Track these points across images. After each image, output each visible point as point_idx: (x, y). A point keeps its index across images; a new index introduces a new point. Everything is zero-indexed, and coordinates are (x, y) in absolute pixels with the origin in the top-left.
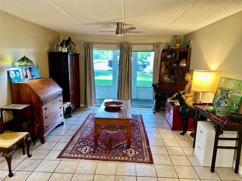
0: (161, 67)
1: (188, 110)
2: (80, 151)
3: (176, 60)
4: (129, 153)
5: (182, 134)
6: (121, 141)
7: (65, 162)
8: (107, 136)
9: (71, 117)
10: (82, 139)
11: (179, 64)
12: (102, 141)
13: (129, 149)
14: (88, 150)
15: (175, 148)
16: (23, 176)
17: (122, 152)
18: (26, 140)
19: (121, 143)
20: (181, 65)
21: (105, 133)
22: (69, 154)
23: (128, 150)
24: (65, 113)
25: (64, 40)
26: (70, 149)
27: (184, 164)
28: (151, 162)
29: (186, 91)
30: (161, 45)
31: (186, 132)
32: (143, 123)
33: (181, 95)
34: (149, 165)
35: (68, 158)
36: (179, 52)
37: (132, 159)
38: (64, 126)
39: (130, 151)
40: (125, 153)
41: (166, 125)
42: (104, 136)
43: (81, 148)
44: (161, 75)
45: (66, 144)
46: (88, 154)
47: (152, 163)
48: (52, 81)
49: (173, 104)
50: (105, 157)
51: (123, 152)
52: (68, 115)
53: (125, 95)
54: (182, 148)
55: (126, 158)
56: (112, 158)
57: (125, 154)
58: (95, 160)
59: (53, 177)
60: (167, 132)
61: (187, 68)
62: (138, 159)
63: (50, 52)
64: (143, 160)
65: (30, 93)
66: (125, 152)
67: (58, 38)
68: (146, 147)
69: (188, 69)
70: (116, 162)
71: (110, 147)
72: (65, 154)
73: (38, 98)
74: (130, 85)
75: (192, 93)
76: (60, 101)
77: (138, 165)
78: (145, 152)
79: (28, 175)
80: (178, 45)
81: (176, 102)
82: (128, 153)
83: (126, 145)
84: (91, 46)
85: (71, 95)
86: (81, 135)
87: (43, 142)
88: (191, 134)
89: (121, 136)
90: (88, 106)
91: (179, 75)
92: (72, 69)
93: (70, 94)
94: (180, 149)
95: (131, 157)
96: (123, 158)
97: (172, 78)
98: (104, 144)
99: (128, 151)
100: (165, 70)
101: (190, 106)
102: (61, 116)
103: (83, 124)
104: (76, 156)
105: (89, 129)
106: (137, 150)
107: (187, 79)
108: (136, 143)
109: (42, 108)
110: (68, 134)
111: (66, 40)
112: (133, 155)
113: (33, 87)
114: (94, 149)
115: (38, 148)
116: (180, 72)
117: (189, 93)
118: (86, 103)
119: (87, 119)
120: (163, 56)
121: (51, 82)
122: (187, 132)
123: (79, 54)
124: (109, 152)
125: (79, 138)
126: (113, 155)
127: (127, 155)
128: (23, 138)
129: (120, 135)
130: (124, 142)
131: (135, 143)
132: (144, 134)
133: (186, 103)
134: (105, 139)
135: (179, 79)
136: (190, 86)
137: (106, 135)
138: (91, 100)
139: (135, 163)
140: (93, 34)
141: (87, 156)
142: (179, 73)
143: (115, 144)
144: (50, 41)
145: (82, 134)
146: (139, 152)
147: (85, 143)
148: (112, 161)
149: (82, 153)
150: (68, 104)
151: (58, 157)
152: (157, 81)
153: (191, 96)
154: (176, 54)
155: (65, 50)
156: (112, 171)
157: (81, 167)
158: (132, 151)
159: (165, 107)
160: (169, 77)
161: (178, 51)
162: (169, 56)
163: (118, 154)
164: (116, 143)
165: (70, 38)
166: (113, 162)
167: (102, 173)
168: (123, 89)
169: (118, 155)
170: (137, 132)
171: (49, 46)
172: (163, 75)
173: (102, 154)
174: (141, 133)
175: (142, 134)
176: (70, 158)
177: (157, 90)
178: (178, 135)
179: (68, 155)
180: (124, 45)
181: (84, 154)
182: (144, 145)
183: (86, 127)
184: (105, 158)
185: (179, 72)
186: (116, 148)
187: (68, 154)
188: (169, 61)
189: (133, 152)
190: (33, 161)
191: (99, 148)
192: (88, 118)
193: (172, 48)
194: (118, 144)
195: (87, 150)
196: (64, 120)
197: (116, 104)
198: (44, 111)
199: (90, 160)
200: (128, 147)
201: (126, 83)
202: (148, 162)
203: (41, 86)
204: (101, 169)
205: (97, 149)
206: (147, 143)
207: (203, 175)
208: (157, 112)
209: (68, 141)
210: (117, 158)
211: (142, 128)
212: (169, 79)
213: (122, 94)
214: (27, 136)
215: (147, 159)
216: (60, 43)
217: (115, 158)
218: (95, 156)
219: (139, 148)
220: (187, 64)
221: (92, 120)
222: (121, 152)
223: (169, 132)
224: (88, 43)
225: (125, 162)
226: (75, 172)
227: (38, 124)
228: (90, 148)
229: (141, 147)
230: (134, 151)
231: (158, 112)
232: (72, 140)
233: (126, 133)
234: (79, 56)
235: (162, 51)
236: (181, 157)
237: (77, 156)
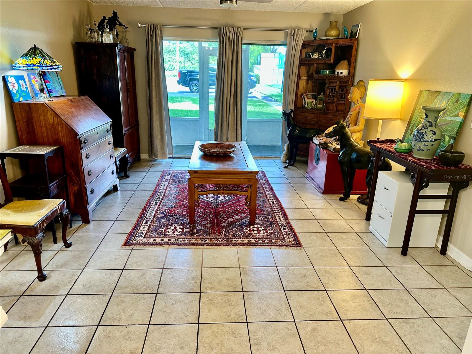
0: (299, 78)
1: (354, 156)
2: (165, 233)
3: (329, 62)
4: (255, 231)
5: (341, 199)
6: (236, 215)
7: (139, 252)
8: (208, 208)
9: (128, 177)
10: (162, 213)
11: (335, 71)
12: (201, 216)
13: (253, 225)
14: (178, 231)
15: (335, 222)
16: (66, 279)
17: (242, 231)
18: (61, 213)
19: (237, 217)
20: (338, 72)
21: (203, 202)
22: (145, 239)
23: (252, 227)
24: (118, 169)
25: (104, 17)
26: (144, 230)
27: (356, 245)
28: (298, 244)
29: (349, 122)
30: (300, 32)
31: (349, 197)
32: (268, 184)
33: (343, 127)
34: (294, 249)
35: (145, 245)
36: (336, 47)
37: (264, 242)
38: (119, 192)
39: (256, 229)
40: (249, 232)
41: (310, 187)
42: (203, 208)
43: (165, 228)
44: (299, 94)
45: (134, 222)
46: (181, 237)
47: (300, 246)
48: (89, 103)
49: (324, 146)
50: (214, 239)
51: (245, 230)
52: (122, 174)
53: (229, 135)
54: (347, 221)
55: (252, 240)
56: (227, 241)
57: (249, 234)
58: (197, 245)
59: (124, 276)
60: (315, 197)
61: (351, 78)
62: (274, 241)
63: (76, 43)
64: (282, 241)
65: (55, 122)
66: (247, 230)
67: (89, 14)
68: (284, 222)
69: (352, 81)
70: (236, 246)
71: (218, 225)
72: (137, 238)
73: (73, 134)
74: (239, 114)
75: (360, 124)
76: (109, 144)
77: (276, 251)
78: (284, 229)
79: (75, 275)
80: (334, 33)
81: (331, 143)
82: (253, 233)
83: (248, 219)
84: (159, 32)
85: (125, 134)
86: (158, 208)
87: (86, 221)
88: (359, 198)
89: (234, 206)
90: (157, 157)
91: (334, 93)
92: (124, 80)
93: (124, 133)
94: (343, 223)
95: (260, 239)
96: (246, 241)
97: (320, 100)
98: (207, 220)
99: (253, 229)
100: (307, 83)
101: (360, 148)
102: (113, 173)
103: (155, 189)
104: (158, 240)
105: (171, 197)
106: (269, 227)
107: (353, 98)
108: (265, 217)
109: (81, 153)
110: (132, 207)
111: (109, 18)
112: (263, 235)
113: (58, 112)
114: (190, 229)
115: (80, 231)
116: (337, 87)
117: (356, 125)
118: (152, 152)
119: (161, 180)
120: (303, 56)
121: (89, 105)
122: (351, 195)
123: (135, 50)
124: (219, 233)
125: (156, 212)
126: (227, 236)
127: (251, 235)
128: (57, 210)
129: (232, 205)
130: (241, 215)
131: (263, 217)
132: (275, 202)
133: (351, 142)
134: (206, 212)
135: (333, 100)
136: (357, 111)
137: (206, 206)
138: (163, 145)
139: (269, 247)
140: (161, 6)
141: (180, 240)
142: (335, 89)
143: (227, 220)
144: (74, 19)
145: (159, 205)
146: (272, 230)
147: (170, 219)
148: (228, 245)
149: (169, 235)
150: (122, 150)
151: (125, 245)
152: (291, 107)
153: (359, 130)
154: (329, 50)
155: (108, 39)
156: (231, 261)
157: (173, 258)
158: (260, 229)
159: (307, 156)
160: (314, 97)
161: (334, 45)
162: (316, 56)
163: (237, 235)
164: (228, 218)
165: (116, 12)
166: (230, 247)
167: (214, 265)
168: (226, 124)
169: (236, 236)
170: (261, 199)
171: (74, 28)
172: (302, 95)
173: (207, 236)
174: (268, 200)
175: (271, 202)
176: (149, 245)
177: (292, 123)
178: (334, 201)
179: (144, 240)
180: (228, 30)
181: (173, 237)
182: (279, 218)
183: (165, 194)
184: (214, 241)
185: (335, 87)
186: (230, 225)
187: (142, 238)
188: (315, 65)
189: (262, 230)
190: (77, 253)
191: (199, 227)
192: (163, 179)
193: (321, 39)
194: (231, 219)
195: (177, 230)
196: (117, 182)
197: (220, 148)
198: (85, 161)
199: (187, 245)
200: (252, 223)
201: (231, 110)
202: (293, 245)
203: (73, 110)
204: (210, 259)
205: (196, 228)
206: (284, 216)
207: (390, 261)
208: (290, 165)
209: (136, 218)
210: (235, 241)
211: (269, 193)
212: (314, 101)
213: (225, 132)
214: (62, 207)
215: (289, 239)
216: (97, 23)
217: (231, 241)
218: (194, 239)
219: (272, 223)
220: (351, 70)
221: (171, 181)
222: (240, 231)
223: (318, 198)
224: (154, 24)
225: (251, 245)
226: (164, 265)
227: (76, 187)
228: (181, 226)
229: (274, 222)
230: (263, 228)
231: (292, 165)
232: (142, 215)
233: (248, 198)
234: (135, 54)
235: (301, 45)
236: (348, 235)
237: (161, 240)
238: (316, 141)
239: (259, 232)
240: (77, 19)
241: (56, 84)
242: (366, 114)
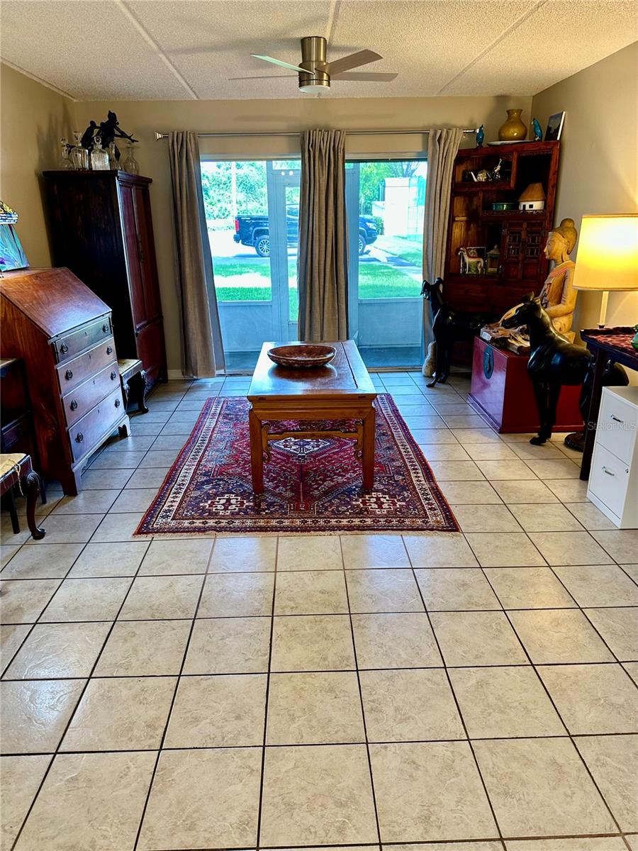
0: (452, 220)
1: (557, 360)
2: (210, 510)
3: (508, 188)
4: (373, 504)
5: (535, 442)
6: (339, 475)
7: (163, 545)
8: (287, 463)
9: (146, 411)
10: (205, 475)
11: (518, 204)
12: (275, 479)
13: (369, 493)
14: (234, 506)
15: (523, 484)
16: (35, 595)
17: (349, 503)
18: (24, 479)
19: (340, 479)
20: (524, 206)
21: (279, 453)
22: (174, 521)
23: (367, 497)
24: (127, 398)
25: (93, 123)
26: (172, 506)
27: (561, 527)
28: (451, 525)
29: (547, 298)
30: (452, 133)
31: (550, 436)
32: (398, 417)
33: (537, 308)
34: (446, 536)
35: (174, 532)
36: (520, 159)
37: (389, 523)
38: (130, 439)
39: (375, 500)
40: (361, 505)
41: (477, 420)
42: (279, 463)
43: (209, 502)
44: (453, 250)
45: (156, 492)
46: (239, 517)
47: (457, 530)
48: (71, 280)
50: (298, 520)
51: (354, 503)
52: (136, 406)
53: (325, 329)
54: (545, 482)
55: (366, 520)
56: (321, 522)
57: (361, 509)
58: (266, 531)
59: (137, 588)
60: (485, 439)
61: (548, 214)
62: (407, 522)
63: (44, 172)
64: (423, 522)
65: (8, 316)
66: (358, 503)
67: (67, 120)
68: (426, 486)
69: (550, 221)
70: (338, 532)
71: (305, 494)
72: (160, 520)
73: (41, 336)
74: (343, 291)
75: (568, 301)
76: (108, 353)
77: (412, 539)
78: (426, 499)
79: (50, 589)
80: (515, 132)
81: (513, 338)
82: (370, 507)
83: (359, 482)
84: (191, 147)
85: (137, 333)
86: (198, 465)
87: (71, 491)
88: (567, 438)
89: (335, 459)
90: (197, 375)
91: (518, 245)
92: (132, 236)
93: (135, 332)
94: (538, 486)
95: (383, 517)
96: (357, 521)
97: (493, 258)
98: (285, 486)
99: (369, 500)
100: (468, 229)
101: (568, 345)
102: (117, 404)
103: (194, 431)
104: (198, 523)
105: (221, 446)
106: (399, 496)
107: (553, 252)
108: (391, 478)
109: (57, 370)
110: (152, 464)
111: (102, 124)
112: (388, 512)
113: (13, 297)
114: (254, 502)
116: (522, 233)
117: (559, 302)
118: (187, 365)
119: (204, 415)
120: (459, 178)
121: (70, 284)
122: (553, 434)
123: (150, 181)
124: (307, 508)
125: (195, 472)
126: (322, 513)
127: (366, 510)
128: (15, 473)
129: (331, 457)
130: (348, 476)
131: (388, 477)
132: (409, 450)
133: (551, 335)
134: (285, 471)
135: (517, 258)
136: (560, 278)
137: (284, 460)
138: (206, 353)
139: (400, 532)
140: (195, 98)
141: (237, 523)
142: (520, 237)
143: (321, 485)
144: (39, 128)
145: (200, 461)
146: (404, 501)
147: (219, 485)
148: (324, 530)
149: (217, 514)
150: (133, 363)
151: (139, 532)
152: (439, 273)
153: (565, 312)
154: (506, 166)
155: (101, 162)
156: (329, 558)
157: (225, 555)
158: (382, 499)
159: (469, 365)
160: (480, 254)
161: (515, 155)
162: (482, 177)
163: (339, 511)
164: (324, 481)
165: (114, 114)
166: (327, 533)
167: (297, 566)
168: (318, 309)
169: (337, 514)
170: (385, 445)
171: (38, 142)
172: (458, 250)
173: (286, 514)
174: (398, 447)
175: (402, 451)
176: (182, 532)
178: (522, 445)
179: (173, 523)
180: (318, 137)
181: (224, 517)
182: (418, 479)
183: (210, 440)
184: (298, 522)
185: (520, 233)
186: (326, 493)
187: (169, 520)
188: (481, 195)
189: (385, 501)
190: (54, 548)
191: (270, 499)
192: (207, 413)
193: (490, 145)
194: (328, 483)
195: (231, 504)
196: (126, 421)
197: (308, 354)
198: (64, 384)
199: (249, 531)
200: (367, 488)
201: (327, 285)
202: (443, 527)
203: (41, 293)
204: (292, 555)
205: (265, 501)
206: (427, 475)
207: (626, 554)
208: (439, 382)
209: (160, 484)
210: (337, 522)
211: (398, 434)
212: (482, 260)
213: (317, 325)
214: (25, 467)
215: (436, 518)
216: (80, 135)
217: (329, 522)
218: (262, 521)
219: (404, 488)
220: (548, 201)
221: (221, 417)
222: (344, 505)
223: (491, 440)
224: (183, 133)
225: (366, 530)
226: (208, 568)
227: (49, 431)
228: (239, 498)
229: (408, 486)
230: (388, 498)
231: (443, 382)
232: (170, 479)
233: (360, 443)
234: (151, 188)
235: (454, 158)
236: (547, 507)
237: (203, 523)
238: (486, 335)
239: (380, 506)
240: (45, 128)
241: (11, 248)
242: (578, 281)
